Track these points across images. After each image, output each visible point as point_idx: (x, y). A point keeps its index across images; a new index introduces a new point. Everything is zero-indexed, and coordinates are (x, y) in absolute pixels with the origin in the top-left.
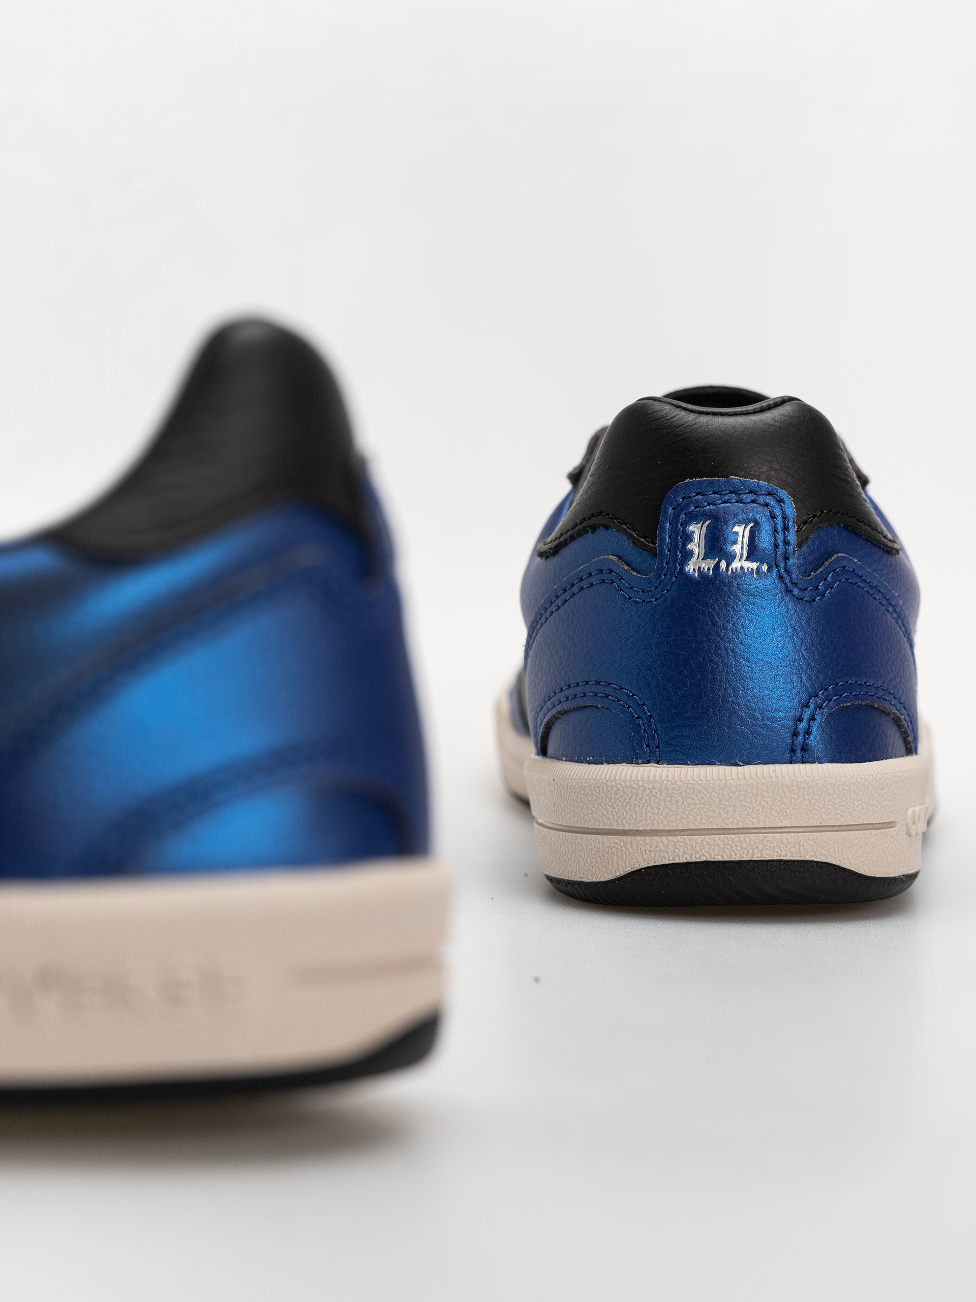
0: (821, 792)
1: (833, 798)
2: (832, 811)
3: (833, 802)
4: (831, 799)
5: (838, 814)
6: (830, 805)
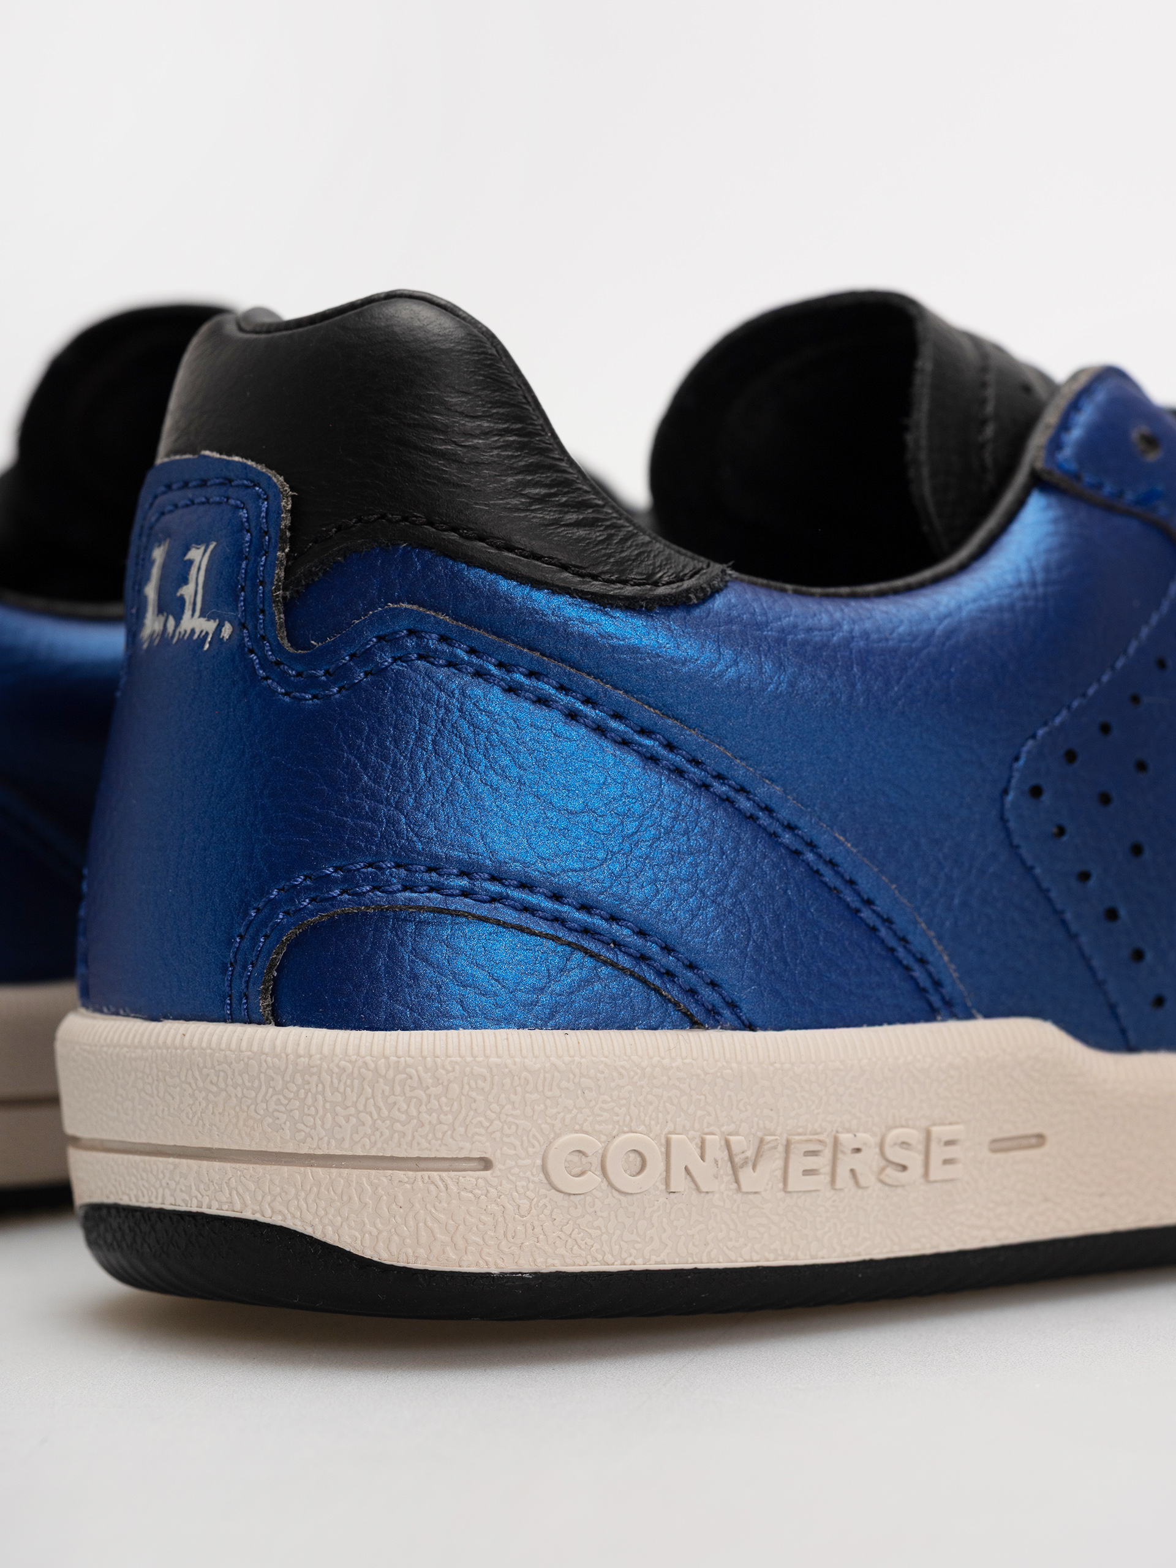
0: (256, 1083)
1: (285, 1097)
2: (285, 1123)
3: (285, 1106)
4: (279, 1099)
5: (300, 1131)
6: (279, 1111)
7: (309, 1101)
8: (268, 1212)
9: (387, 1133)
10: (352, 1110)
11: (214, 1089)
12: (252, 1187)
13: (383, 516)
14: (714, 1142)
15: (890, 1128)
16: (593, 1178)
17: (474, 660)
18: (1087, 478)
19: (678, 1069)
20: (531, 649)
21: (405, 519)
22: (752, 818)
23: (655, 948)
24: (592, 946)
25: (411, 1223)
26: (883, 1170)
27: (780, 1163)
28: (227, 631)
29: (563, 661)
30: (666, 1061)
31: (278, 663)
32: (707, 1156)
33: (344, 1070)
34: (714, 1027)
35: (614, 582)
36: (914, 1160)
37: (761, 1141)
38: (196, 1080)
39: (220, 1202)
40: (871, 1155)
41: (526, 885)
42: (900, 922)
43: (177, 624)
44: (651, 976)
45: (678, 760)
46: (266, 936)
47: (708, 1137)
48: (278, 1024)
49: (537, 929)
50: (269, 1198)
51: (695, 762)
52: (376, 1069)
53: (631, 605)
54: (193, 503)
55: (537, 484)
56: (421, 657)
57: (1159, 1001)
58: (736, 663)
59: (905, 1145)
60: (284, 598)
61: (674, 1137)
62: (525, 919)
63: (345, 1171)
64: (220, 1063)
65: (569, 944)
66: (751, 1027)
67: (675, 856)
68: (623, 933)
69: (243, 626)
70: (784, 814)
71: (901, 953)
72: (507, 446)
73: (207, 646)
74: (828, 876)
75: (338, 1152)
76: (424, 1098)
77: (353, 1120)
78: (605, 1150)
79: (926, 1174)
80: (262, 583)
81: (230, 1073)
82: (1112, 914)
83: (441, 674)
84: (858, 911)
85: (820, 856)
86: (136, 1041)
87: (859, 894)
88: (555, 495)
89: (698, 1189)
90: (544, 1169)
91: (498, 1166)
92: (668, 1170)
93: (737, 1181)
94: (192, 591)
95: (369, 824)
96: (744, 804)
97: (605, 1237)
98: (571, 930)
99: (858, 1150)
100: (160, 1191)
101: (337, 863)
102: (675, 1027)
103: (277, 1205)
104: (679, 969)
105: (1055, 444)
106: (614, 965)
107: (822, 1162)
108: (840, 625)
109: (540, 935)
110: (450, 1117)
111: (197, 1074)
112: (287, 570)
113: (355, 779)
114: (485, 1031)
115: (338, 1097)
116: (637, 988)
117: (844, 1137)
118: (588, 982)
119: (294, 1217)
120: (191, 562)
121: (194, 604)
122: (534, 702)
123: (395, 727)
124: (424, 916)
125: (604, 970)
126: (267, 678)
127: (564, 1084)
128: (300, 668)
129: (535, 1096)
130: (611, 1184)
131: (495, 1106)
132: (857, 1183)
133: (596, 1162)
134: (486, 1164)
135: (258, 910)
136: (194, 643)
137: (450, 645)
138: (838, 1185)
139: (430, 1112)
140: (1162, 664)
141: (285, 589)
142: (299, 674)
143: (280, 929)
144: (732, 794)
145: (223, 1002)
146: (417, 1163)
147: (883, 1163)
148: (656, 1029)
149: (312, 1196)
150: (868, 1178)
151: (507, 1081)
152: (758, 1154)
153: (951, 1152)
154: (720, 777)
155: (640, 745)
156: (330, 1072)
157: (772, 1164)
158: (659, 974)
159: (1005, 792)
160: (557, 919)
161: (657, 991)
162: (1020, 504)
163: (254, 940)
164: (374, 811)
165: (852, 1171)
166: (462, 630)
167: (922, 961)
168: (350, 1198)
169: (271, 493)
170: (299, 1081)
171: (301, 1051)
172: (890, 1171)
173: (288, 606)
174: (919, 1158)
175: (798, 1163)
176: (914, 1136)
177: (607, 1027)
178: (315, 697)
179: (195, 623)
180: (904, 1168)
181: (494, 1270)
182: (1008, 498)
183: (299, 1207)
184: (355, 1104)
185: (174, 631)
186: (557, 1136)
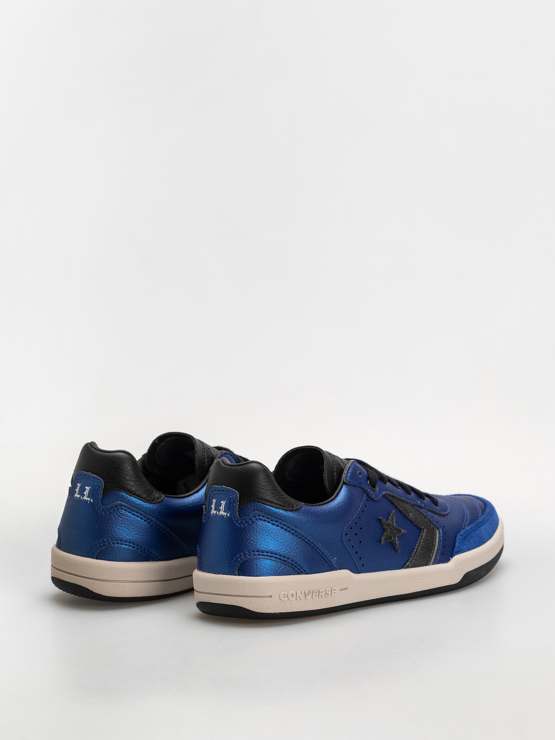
7: (245, 588)
8: (237, 604)
9: (257, 592)
10: (251, 589)
11: (229, 585)
12: (235, 600)
13: (254, 498)
14: (303, 592)
15: (327, 588)
16: (286, 598)
17: (268, 520)
18: (351, 482)
19: (298, 581)
20: (276, 518)
21: (257, 498)
22: (307, 542)
23: (286, 559)
24: (285, 563)
25: (260, 606)
26: (325, 595)
27: (312, 595)
28: (228, 515)
29: (280, 519)
30: (296, 580)
31: (237, 520)
32: (302, 594)
33: (250, 583)
34: (302, 574)
35: (288, 507)
36: (330, 593)
37: (309, 591)
38: (226, 584)
39: (229, 603)
40: (324, 593)
41: (276, 554)
42: (327, 556)
43: (219, 513)
44: (293, 567)
45: (297, 534)
46: (237, 562)
47: (302, 591)
48: (239, 576)
49: (278, 561)
50: (238, 602)
51: (299, 534)
52: (255, 583)
53: (290, 511)
54: (221, 494)
55: (276, 492)
56: (259, 519)
57: (363, 565)
58: (305, 519)
59: (329, 591)
60: (238, 510)
61: (297, 591)
62: (276, 559)
63: (250, 598)
64: (230, 582)
65: (282, 563)
66: (307, 574)
67: (297, 549)
68: (290, 561)
69: (231, 514)
70: (312, 541)
71: (327, 561)
72: (272, 487)
73: (225, 517)
74: (318, 550)
75: (249, 595)
76: (262, 587)
77: (252, 590)
78: (288, 594)
79: (331, 595)
80: (235, 508)
81: (232, 583)
82: (357, 552)
83: (263, 522)
84: (322, 555)
85: (316, 547)
86: (214, 578)
87: (322, 552)
88: (279, 494)
89: (300, 599)
90: (279, 597)
91: (273, 597)
92: (296, 596)
93: (306, 598)
94: (222, 507)
95: (253, 545)
96: (306, 540)
97: (288, 607)
98: (282, 561)
99: (322, 592)
100: (218, 601)
101: (248, 551)
102: (296, 575)
103: (239, 603)
104: (297, 566)
105: (347, 476)
106: (288, 566)
107: (317, 594)
108: (319, 511)
109: (278, 562)
110: (266, 590)
111: (226, 583)
112: (239, 506)
113: (250, 538)
114: (271, 576)
115: (249, 587)
116: (291, 569)
117: (320, 590)
118: (285, 568)
119: (242, 605)
120: (222, 503)
121: (222, 510)
122: (276, 526)
123: (256, 530)
124: (261, 559)
125: (266, 560)
126: (235, 522)
127: (282, 584)
128: (241, 521)
129: (278, 586)
130: (289, 599)
131: (272, 588)
132: (322, 597)
133: (287, 596)
134: (271, 597)
135: (235, 558)
136: (222, 516)
137: (264, 517)
138: (319, 598)
139: (263, 589)
140: (363, 511)
141: (238, 509)
142: (241, 522)
143: (239, 561)
144: (304, 539)
145: (230, 572)
146: (261, 597)
147: (325, 594)
148: (294, 575)
149: (245, 602)
150: (323, 596)
151: (274, 584)
152: (309, 593)
153: (335, 591)
154: (303, 536)
155: (291, 532)
156: (248, 583)
157: (310, 595)
158: (295, 567)
159: (342, 535)
160: (280, 559)
161: (294, 569)
162: (342, 487)
163: (235, 562)
164: (253, 543)
165: (321, 595)
166: (266, 515)
167: (330, 562)
168: (251, 602)
169: (236, 494)
170: (243, 585)
171: (244, 580)
172: (326, 595)
173: (239, 511)
174: (330, 592)
175: (314, 595)
176: (330, 589)
177: (287, 575)
178: (243, 526)
179: (222, 513)
180: (328, 594)
181: (272, 613)
182: (340, 486)
183: (242, 603)
184: (252, 588)
185: (218, 514)
186: (281, 592)
